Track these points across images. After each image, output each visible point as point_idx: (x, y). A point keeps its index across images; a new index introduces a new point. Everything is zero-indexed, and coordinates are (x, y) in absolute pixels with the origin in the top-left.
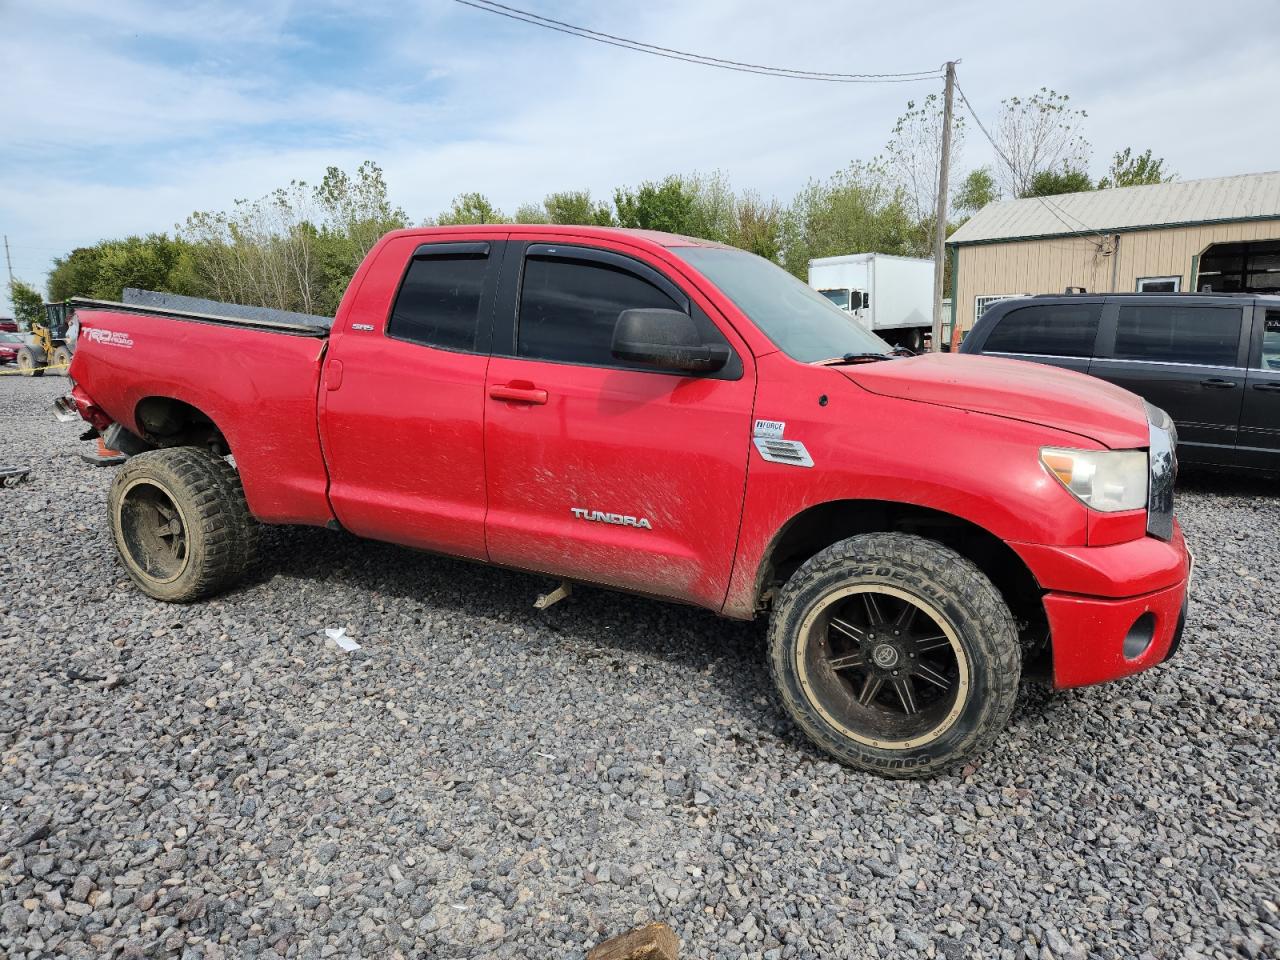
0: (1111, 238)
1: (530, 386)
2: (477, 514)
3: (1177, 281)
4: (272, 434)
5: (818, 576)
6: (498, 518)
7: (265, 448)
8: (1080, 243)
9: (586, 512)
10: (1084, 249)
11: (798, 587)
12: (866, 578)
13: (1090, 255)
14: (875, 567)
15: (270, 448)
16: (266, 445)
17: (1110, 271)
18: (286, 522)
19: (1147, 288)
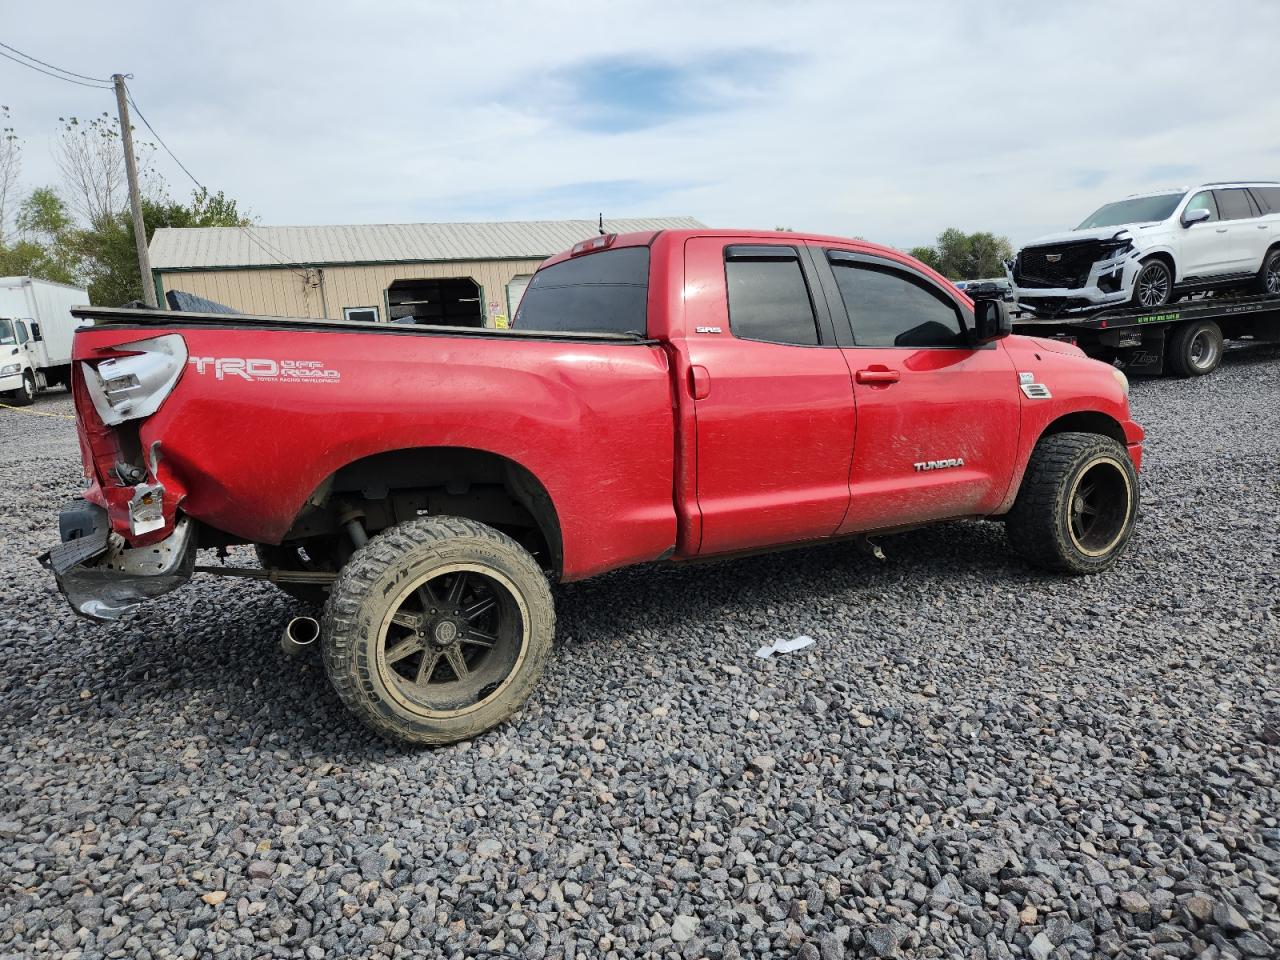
0: (313, 271)
1: (883, 369)
2: (839, 491)
3: (375, 310)
4: (616, 463)
5: (1075, 462)
6: (859, 489)
7: (604, 482)
8: (287, 274)
9: (924, 464)
10: (291, 281)
11: (1066, 473)
12: (1096, 456)
13: (299, 286)
14: (1098, 448)
15: (610, 482)
16: (606, 478)
17: (320, 300)
18: (610, 569)
19: (354, 316)
